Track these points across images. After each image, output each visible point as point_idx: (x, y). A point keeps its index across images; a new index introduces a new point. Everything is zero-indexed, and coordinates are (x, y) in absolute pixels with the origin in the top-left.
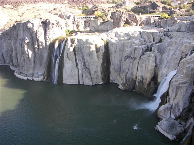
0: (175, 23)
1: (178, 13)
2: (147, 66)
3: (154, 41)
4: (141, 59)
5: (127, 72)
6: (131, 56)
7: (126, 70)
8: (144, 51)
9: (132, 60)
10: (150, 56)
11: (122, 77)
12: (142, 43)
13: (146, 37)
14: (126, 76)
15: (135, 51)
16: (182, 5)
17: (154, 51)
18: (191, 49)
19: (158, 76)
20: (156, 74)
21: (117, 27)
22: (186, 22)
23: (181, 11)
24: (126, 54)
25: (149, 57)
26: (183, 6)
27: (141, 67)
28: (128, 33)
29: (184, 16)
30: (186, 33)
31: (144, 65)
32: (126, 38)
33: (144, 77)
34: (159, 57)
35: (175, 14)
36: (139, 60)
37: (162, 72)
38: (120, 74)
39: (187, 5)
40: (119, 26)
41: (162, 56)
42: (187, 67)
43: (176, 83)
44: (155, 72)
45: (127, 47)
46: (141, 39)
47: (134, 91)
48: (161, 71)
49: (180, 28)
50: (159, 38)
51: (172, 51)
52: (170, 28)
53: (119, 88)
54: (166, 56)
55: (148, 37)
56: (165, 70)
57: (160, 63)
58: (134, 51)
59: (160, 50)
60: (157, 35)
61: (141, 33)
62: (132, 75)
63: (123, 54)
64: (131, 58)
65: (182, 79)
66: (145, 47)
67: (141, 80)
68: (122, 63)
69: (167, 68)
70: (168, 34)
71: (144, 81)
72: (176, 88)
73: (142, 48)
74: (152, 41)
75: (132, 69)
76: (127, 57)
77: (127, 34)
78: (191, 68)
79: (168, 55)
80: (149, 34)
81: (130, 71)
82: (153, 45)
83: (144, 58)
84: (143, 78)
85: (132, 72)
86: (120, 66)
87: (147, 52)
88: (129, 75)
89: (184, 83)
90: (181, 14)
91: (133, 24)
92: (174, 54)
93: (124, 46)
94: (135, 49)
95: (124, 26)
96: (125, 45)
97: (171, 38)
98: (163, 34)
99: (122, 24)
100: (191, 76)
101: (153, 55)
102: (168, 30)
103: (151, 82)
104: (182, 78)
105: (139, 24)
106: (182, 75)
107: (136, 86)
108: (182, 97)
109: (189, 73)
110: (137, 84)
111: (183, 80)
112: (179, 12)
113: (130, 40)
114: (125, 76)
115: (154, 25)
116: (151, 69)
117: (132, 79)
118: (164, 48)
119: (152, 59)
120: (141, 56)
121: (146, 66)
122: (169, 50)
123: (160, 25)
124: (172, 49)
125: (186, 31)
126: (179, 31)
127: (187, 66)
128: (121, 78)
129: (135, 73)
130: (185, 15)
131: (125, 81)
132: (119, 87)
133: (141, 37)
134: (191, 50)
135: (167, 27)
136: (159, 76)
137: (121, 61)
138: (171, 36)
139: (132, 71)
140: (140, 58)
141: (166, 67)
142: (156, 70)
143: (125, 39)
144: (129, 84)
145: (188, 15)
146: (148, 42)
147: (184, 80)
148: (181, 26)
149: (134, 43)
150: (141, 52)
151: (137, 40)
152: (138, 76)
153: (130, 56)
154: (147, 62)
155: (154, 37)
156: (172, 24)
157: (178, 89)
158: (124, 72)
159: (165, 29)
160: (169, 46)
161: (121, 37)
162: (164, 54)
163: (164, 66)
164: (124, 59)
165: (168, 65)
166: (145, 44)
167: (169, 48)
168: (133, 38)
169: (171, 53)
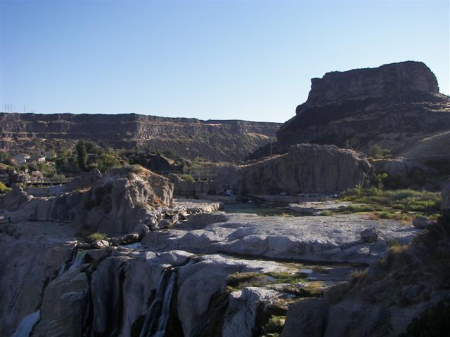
0: (23, 202)
1: (27, 179)
16: (35, 163)
18: (64, 257)
22: (46, 199)
23: (35, 176)
26: (38, 165)
29: (42, 187)
30: (49, 222)
35: (21, 182)
39: (46, 163)
42: (62, 301)
49: (36, 214)
51: (23, 267)
52: (12, 215)
54: (10, 281)
56: (12, 315)
65: (56, 330)
69: (16, 309)
70: (10, 228)
78: (71, 300)
79: (14, 278)
90: (35, 182)
92: (28, 274)
97: (17, 238)
100: (74, 319)
102: (9, 218)
104: (55, 328)
106: (54, 321)
109: (69, 313)
111: (57, 332)
112: (30, 177)
118: (3, 262)
122: (15, 266)
125: (49, 219)
126: (34, 219)
127: (63, 297)
130: (44, 184)
134: (66, 259)
135: (6, 212)
138: (16, 233)
141: (13, 306)
145: (49, 184)
147: (60, 330)
148: (37, 208)
156: (17, 205)
160: (13, 257)
162: (5, 277)
167: (15, 260)
169: (22, 271)
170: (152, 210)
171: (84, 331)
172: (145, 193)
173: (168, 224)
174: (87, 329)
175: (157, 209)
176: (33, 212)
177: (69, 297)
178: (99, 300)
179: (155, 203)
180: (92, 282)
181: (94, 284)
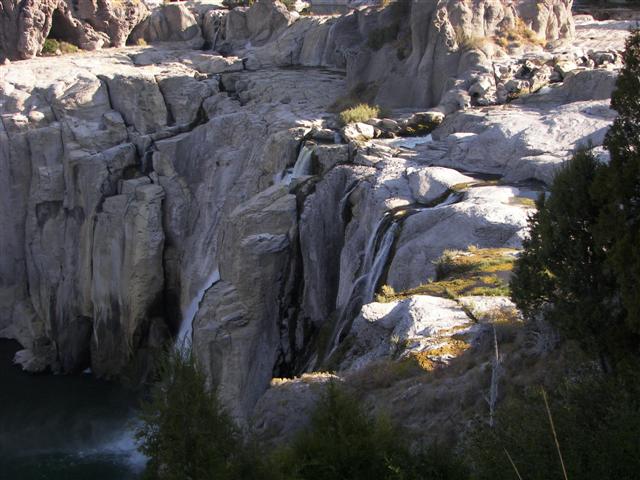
0: (278, 25)
2: (128, 247)
3: (171, 120)
4: (103, 214)
5: (54, 281)
6: (65, 204)
7: (51, 272)
8: (119, 173)
9: (71, 220)
10: (138, 197)
11: (36, 307)
12: (111, 133)
13: (129, 104)
14: (53, 300)
15: (75, 177)
17: (160, 174)
18: (285, 156)
19: (180, 292)
20: (172, 280)
21: (7, 61)
22: (322, 20)
24: (40, 195)
25: (134, 203)
27: (105, 252)
28: (51, 88)
31: (114, 245)
32: (38, 115)
33: (120, 303)
34: (178, 201)
36: (95, 219)
37: (195, 272)
38: (27, 294)
40: (18, 53)
41: (193, 193)
42: (243, 249)
43: (208, 326)
44: (166, 274)
45: (44, 156)
46: (112, 116)
47: (88, 371)
48: (191, 268)
49: (299, 51)
50: (195, 106)
51: (229, 169)
52: (253, 54)
53: (19, 366)
54: (208, 194)
55: (140, 103)
56: (207, 259)
57: (189, 229)
58: (71, 176)
59: (187, 164)
60: (184, 92)
61: (109, 85)
62: (77, 293)
63: (28, 195)
64: (66, 209)
65: (232, 306)
66: (120, 156)
67: (111, 314)
68: (28, 241)
69: (213, 250)
70: (238, 83)
71: (121, 321)
72: (211, 350)
73: (108, 158)
74: (162, 122)
75: (74, 263)
76: (48, 209)
77: (43, 97)
78: (257, 250)
79: (215, 189)
80: (144, 89)
81: (68, 277)
82: (159, 143)
83: (114, 207)
84: (115, 306)
85: (76, 281)
86: (24, 252)
87: (132, 177)
88: (63, 296)
89: (240, 322)
91: (95, 39)
92: (235, 184)
93: (29, 153)
94: (76, 170)
95: (47, 51)
96: (35, 148)
97: (243, 105)
98: (213, 82)
99: (34, 41)
100: (262, 289)
101: (150, 192)
102: (246, 60)
103: (150, 323)
104: (231, 301)
105: (124, 39)
106: (232, 288)
107: (92, 348)
108: (236, 389)
109: (254, 275)
110: (97, 339)
111: (233, 310)
113: (56, 124)
114: (48, 300)
115: (199, 40)
116: (147, 260)
117: (77, 311)
118: (201, 154)
119: (146, 213)
120: (102, 201)
121: (123, 247)
122: (218, 164)
123: (224, 38)
124: (225, 159)
125: (323, 64)
126: (295, 62)
127: (246, 241)
128: (33, 311)
129: (84, 285)
131: (48, 327)
132: (18, 361)
133: (112, 107)
136: (183, 290)
137: (24, 228)
138: (244, 95)
139: (74, 273)
140: (100, 209)
141: (208, 245)
142: (170, 263)
143: (30, 119)
144: (62, 338)
146: (143, 128)
147: (238, 308)
148: (303, 39)
149: (74, 137)
150: (100, 180)
151: (90, 119)
152: (97, 300)
153: (58, 204)
154: (127, 226)
155: (170, 101)
156: (266, 33)
157: (221, 353)
158: (44, 280)
159: (230, 60)
160: (219, 146)
161: (16, 111)
162: (202, 185)
163: (202, 240)
164: (35, 219)
165: (215, 239)
166: (128, 140)
167: (219, 151)
168: (71, 113)
169: (226, 175)
170: (498, 55)
171: (283, 314)
172: (488, 15)
173: (518, 91)
174: (290, 311)
175: (510, 52)
176: (294, 48)
177: (255, 244)
178: (314, 256)
179: (511, 38)
180: (303, 216)
181: (305, 221)
